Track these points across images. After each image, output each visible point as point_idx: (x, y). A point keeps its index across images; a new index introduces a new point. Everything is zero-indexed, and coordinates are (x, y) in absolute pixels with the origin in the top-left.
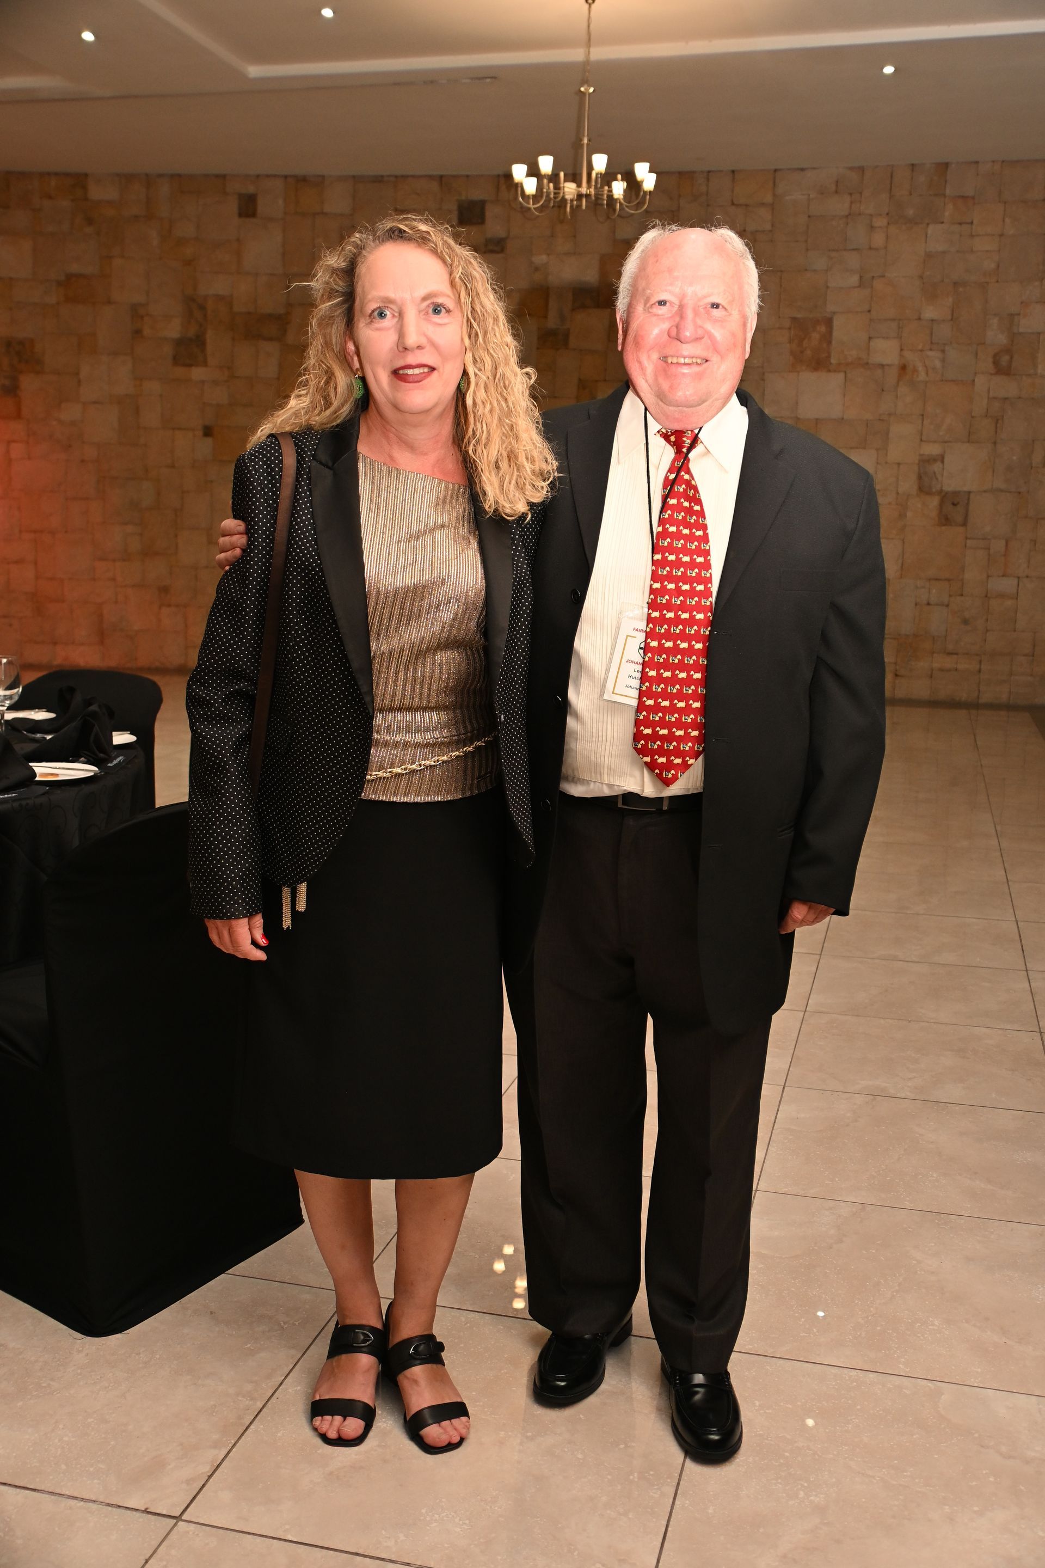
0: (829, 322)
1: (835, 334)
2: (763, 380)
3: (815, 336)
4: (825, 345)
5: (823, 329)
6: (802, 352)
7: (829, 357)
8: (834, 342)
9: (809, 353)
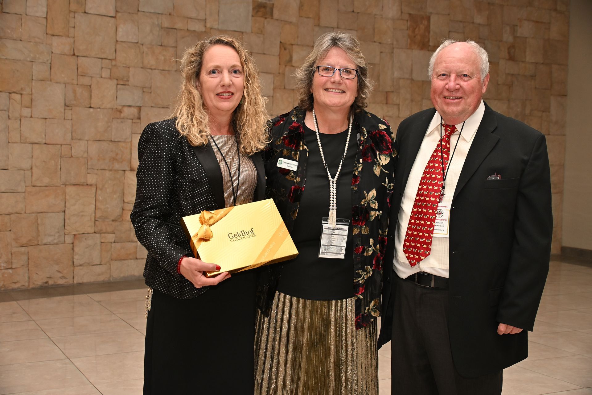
0: (429, 19)
1: (432, 27)
2: (393, 53)
3: (422, 27)
4: (427, 34)
5: (426, 23)
6: (415, 37)
7: (429, 41)
8: (431, 33)
9: (418, 37)
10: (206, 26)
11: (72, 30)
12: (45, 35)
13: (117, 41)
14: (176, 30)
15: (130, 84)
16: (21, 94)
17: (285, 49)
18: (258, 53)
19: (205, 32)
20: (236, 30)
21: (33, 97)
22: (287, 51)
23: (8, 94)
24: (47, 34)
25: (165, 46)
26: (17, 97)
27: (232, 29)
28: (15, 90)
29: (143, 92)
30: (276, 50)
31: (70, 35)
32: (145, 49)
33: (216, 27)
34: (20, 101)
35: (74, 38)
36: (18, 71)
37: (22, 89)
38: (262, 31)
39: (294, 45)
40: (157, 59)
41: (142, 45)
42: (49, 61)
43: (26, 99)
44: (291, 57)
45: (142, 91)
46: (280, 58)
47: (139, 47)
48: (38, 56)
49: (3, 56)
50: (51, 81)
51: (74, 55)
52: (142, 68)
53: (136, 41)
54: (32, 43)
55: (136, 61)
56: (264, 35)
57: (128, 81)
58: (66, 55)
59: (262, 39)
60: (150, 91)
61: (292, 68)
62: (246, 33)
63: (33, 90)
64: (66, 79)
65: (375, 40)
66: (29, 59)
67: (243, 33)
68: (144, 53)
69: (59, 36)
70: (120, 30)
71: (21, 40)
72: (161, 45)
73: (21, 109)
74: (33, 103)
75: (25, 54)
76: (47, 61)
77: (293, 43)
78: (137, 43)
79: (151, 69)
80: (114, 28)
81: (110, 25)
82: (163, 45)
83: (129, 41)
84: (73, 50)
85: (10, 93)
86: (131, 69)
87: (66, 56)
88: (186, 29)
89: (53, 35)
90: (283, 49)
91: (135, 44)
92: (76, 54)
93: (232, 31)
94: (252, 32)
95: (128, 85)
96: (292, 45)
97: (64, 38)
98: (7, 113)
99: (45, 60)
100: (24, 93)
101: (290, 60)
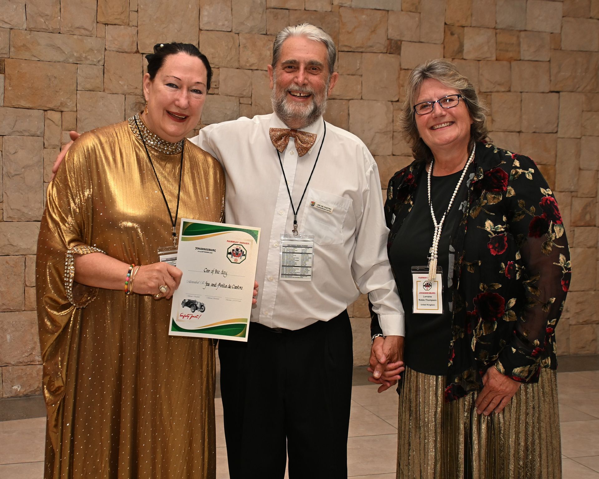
10: (333, 4)
11: (133, 15)
12: (95, 24)
13: (200, 30)
14: (287, 11)
15: (220, 93)
16: (62, 112)
17: (452, 34)
18: (410, 41)
19: (331, 11)
20: (378, 8)
21: (78, 116)
22: (456, 36)
23: (42, 111)
24: (97, 22)
25: (271, 35)
26: (56, 116)
27: (371, 8)
28: (51, 106)
29: (240, 103)
30: (438, 35)
31: (131, 24)
32: (243, 41)
33: (348, 4)
34: (60, 123)
35: (137, 27)
36: (55, 77)
37: (61, 103)
38: (416, 8)
39: (467, 27)
40: (260, 54)
41: (238, 34)
42: (102, 63)
43: (69, 117)
44: (461, 46)
45: (238, 103)
46: (444, 47)
47: (233, 38)
48: (84, 55)
49: (35, 56)
50: (104, 91)
51: (137, 52)
52: (237, 68)
53: (230, 30)
54: (75, 37)
55: (228, 59)
56: (420, 13)
57: (218, 88)
58: (126, 52)
59: (417, 19)
60: (250, 103)
61: (463, 61)
62: (392, 10)
63: (78, 105)
64: (126, 87)
65: (592, 14)
66: (71, 61)
67: (388, 11)
68: (241, 46)
69: (115, 25)
70: (204, 13)
71: (60, 33)
72: (266, 34)
73: (62, 133)
74: (79, 125)
75: (66, 53)
76: (99, 61)
77: (463, 23)
78: (230, 32)
79: (252, 70)
80: (196, 12)
81: (190, 6)
82: (268, 33)
83: (217, 29)
84: (136, 44)
85: (45, 111)
86: (220, 69)
87: (125, 55)
88: (304, 9)
89: (106, 24)
90: (449, 33)
91: (228, 33)
92: (141, 51)
93: (372, 9)
94: (402, 10)
95: (217, 94)
96: (464, 27)
97: (123, 26)
98: (41, 139)
99: (95, 60)
100: (65, 109)
101: (460, 50)
